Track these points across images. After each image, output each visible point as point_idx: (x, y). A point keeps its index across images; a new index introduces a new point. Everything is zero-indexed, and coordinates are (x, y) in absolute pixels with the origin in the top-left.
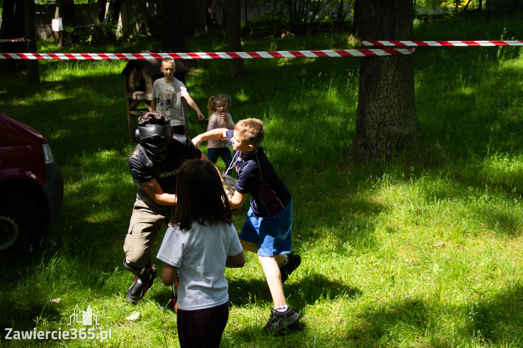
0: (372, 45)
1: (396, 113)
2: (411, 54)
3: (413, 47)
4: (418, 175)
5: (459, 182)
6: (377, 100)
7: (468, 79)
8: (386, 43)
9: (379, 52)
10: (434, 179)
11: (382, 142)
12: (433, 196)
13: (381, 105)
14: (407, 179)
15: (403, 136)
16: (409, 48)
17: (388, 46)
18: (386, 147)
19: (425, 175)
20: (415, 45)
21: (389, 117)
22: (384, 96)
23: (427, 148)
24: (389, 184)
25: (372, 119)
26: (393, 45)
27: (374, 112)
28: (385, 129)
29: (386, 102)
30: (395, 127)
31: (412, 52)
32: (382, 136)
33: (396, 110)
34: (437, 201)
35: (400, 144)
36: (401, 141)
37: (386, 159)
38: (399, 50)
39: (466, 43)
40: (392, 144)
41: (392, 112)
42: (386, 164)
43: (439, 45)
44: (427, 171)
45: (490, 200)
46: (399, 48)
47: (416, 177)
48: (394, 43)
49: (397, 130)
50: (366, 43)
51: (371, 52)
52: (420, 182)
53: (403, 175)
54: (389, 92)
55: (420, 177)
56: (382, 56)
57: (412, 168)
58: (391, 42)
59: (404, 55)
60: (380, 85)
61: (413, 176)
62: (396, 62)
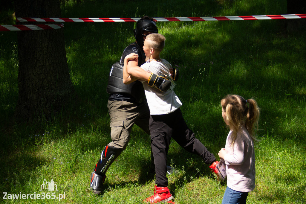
0: (26, 21)
1: (53, 79)
2: (60, 29)
3: (62, 22)
4: (73, 130)
5: (107, 133)
6: (35, 68)
7: (113, 48)
8: (38, 20)
9: (33, 27)
10: (88, 132)
11: (42, 104)
12: (87, 147)
13: (39, 73)
14: (64, 134)
15: (60, 98)
16: (59, 23)
17: (40, 22)
18: (46, 108)
19: (80, 129)
20: (62, 21)
21: (46, 82)
22: (41, 64)
23: (80, 106)
24: (50, 140)
25: (32, 85)
26: (43, 21)
27: (33, 78)
28: (44, 92)
29: (43, 70)
30: (53, 90)
31: (61, 27)
32: (42, 99)
33: (52, 76)
34: (90, 151)
35: (58, 104)
36: (59, 102)
37: (47, 119)
38: (50, 25)
39: (103, 20)
40: (51, 105)
41: (49, 78)
42: (47, 122)
43: (82, 21)
44: (81, 126)
45: (132, 146)
46: (49, 24)
47: (72, 132)
48: (44, 20)
49: (55, 93)
50: (21, 19)
51: (26, 27)
52: (76, 135)
53: (61, 131)
54: (45, 61)
55: (76, 131)
56: (36, 31)
57: (68, 124)
58: (42, 19)
59: (55, 29)
60: (37, 55)
61: (70, 131)
62: (48, 36)
